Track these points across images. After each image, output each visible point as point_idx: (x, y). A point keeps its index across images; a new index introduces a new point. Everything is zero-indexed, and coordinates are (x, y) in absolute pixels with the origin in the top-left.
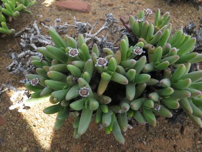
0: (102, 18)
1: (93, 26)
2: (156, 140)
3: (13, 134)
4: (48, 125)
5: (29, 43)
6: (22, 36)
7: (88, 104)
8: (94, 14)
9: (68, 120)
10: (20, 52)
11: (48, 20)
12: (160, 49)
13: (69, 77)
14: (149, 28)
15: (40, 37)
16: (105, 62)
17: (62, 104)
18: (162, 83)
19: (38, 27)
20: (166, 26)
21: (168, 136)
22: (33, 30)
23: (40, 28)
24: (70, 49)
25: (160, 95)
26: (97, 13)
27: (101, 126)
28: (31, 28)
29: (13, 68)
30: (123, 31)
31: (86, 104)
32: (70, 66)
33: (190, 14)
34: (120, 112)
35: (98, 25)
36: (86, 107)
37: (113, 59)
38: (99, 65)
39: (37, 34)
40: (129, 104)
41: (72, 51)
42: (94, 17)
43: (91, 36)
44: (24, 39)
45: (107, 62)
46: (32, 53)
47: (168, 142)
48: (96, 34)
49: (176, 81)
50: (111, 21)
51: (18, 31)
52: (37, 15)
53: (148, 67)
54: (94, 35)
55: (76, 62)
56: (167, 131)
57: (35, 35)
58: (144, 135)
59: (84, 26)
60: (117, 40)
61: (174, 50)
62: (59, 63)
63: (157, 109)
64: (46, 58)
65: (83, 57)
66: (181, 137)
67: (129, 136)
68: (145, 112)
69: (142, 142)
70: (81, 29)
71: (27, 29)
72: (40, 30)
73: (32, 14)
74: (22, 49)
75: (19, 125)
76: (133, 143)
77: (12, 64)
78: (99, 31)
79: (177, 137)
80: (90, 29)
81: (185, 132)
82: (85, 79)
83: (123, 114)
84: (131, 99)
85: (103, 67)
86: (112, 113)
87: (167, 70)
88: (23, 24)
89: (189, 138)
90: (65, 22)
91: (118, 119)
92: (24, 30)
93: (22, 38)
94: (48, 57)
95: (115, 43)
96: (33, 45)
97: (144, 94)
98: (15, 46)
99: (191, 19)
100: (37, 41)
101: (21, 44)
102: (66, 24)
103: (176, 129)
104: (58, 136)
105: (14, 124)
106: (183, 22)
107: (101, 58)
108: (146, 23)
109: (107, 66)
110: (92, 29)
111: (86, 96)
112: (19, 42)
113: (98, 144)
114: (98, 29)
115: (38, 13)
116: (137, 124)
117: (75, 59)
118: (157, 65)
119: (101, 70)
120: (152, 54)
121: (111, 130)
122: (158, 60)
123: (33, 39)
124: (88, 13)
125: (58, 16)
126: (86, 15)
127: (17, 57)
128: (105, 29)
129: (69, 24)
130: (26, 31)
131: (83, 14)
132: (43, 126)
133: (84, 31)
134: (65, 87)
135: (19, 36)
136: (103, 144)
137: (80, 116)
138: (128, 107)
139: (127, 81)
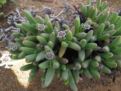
0: (61, 6)
1: (55, 11)
2: (97, 87)
3: (2, 82)
4: (25, 77)
5: (13, 22)
6: (8, 17)
7: (52, 64)
8: (56, 3)
9: (38, 73)
10: (8, 28)
11: (26, 7)
12: (103, 25)
13: (38, 45)
14: (94, 11)
15: (20, 18)
16: (64, 34)
17: (34, 64)
18: (105, 49)
19: (20, 12)
20: (105, 10)
21: (104, 84)
22: (16, 13)
23: (21, 12)
24: (39, 25)
25: (102, 58)
26: (58, 3)
27: (61, 79)
28: (15, 12)
29: (3, 39)
30: (76, 14)
31: (51, 64)
32: (39, 37)
33: (118, 4)
34: (74, 69)
35: (59, 11)
36: (50, 67)
37: (70, 32)
38: (60, 37)
39: (18, 16)
40: (81, 64)
41: (40, 26)
42: (56, 6)
43: (54, 17)
44: (10, 19)
45: (66, 34)
46: (15, 28)
47: (105, 88)
48: (57, 16)
49: (113, 48)
50: (68, 7)
51: (7, 14)
52: (19, 4)
53: (94, 38)
54: (56, 17)
55: (43, 34)
56: (104, 80)
57: (17, 17)
58: (89, 83)
59: (49, 9)
60: (71, 20)
61: (112, 26)
62: (32, 35)
63: (101, 67)
64: (23, 31)
65: (48, 31)
66: (113, 85)
67: (79, 84)
68: (92, 70)
69: (88, 88)
70: (47, 12)
71: (12, 13)
72: (21, 14)
73: (16, 3)
74: (9, 26)
75: (6, 76)
76: (82, 89)
77: (2, 36)
78: (59, 14)
79: (111, 84)
80: (53, 13)
81: (116, 81)
82: (50, 46)
83: (76, 71)
84: (82, 61)
85: (63, 37)
86: (68, 70)
87: (106, 40)
88: (10, 10)
89: (118, 85)
90: (37, 8)
91: (72, 74)
92: (10, 14)
93: (8, 19)
94: (24, 31)
95: (70, 22)
96: (16, 23)
97: (91, 57)
98: (4, 24)
99: (118, 7)
100: (18, 21)
101: (8, 22)
102: (38, 10)
103: (110, 79)
104: (32, 84)
105: (2, 76)
106: (113, 9)
107: (61, 31)
108: (92, 7)
109: (65, 37)
110: (55, 13)
111: (50, 59)
112: (7, 21)
113: (59, 89)
114: (59, 13)
115: (20, 3)
116: (85, 76)
117: (42, 32)
118: (100, 36)
119: (61, 40)
120: (96, 29)
121: (68, 82)
122: (101, 33)
123: (16, 19)
124: (52, 3)
125: (32, 5)
126: (51, 4)
127: (5, 31)
128: (63, 13)
129: (40, 10)
130: (11, 14)
131: (49, 3)
132: (22, 77)
133: (49, 13)
134: (35, 52)
135: (7, 18)
136: (62, 89)
137: (46, 71)
138: (80, 67)
139: (80, 48)
